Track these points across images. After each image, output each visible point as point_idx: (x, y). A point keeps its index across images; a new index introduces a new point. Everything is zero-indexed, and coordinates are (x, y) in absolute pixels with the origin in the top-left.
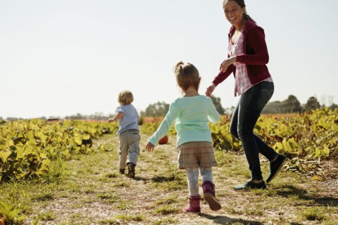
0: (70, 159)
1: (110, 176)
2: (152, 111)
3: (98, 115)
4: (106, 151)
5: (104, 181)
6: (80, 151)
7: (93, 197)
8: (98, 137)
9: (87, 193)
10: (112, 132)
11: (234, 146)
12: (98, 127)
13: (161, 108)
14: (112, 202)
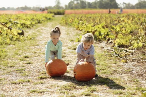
0: (10, 44)
1: (25, 57)
2: (72, 5)
3: (38, 7)
4: (31, 39)
5: (22, 60)
6: (17, 39)
7: (13, 69)
8: (31, 27)
9: (11, 67)
10: (41, 22)
11: (99, 38)
12: (33, 19)
13: (78, 3)
14: (21, 72)
